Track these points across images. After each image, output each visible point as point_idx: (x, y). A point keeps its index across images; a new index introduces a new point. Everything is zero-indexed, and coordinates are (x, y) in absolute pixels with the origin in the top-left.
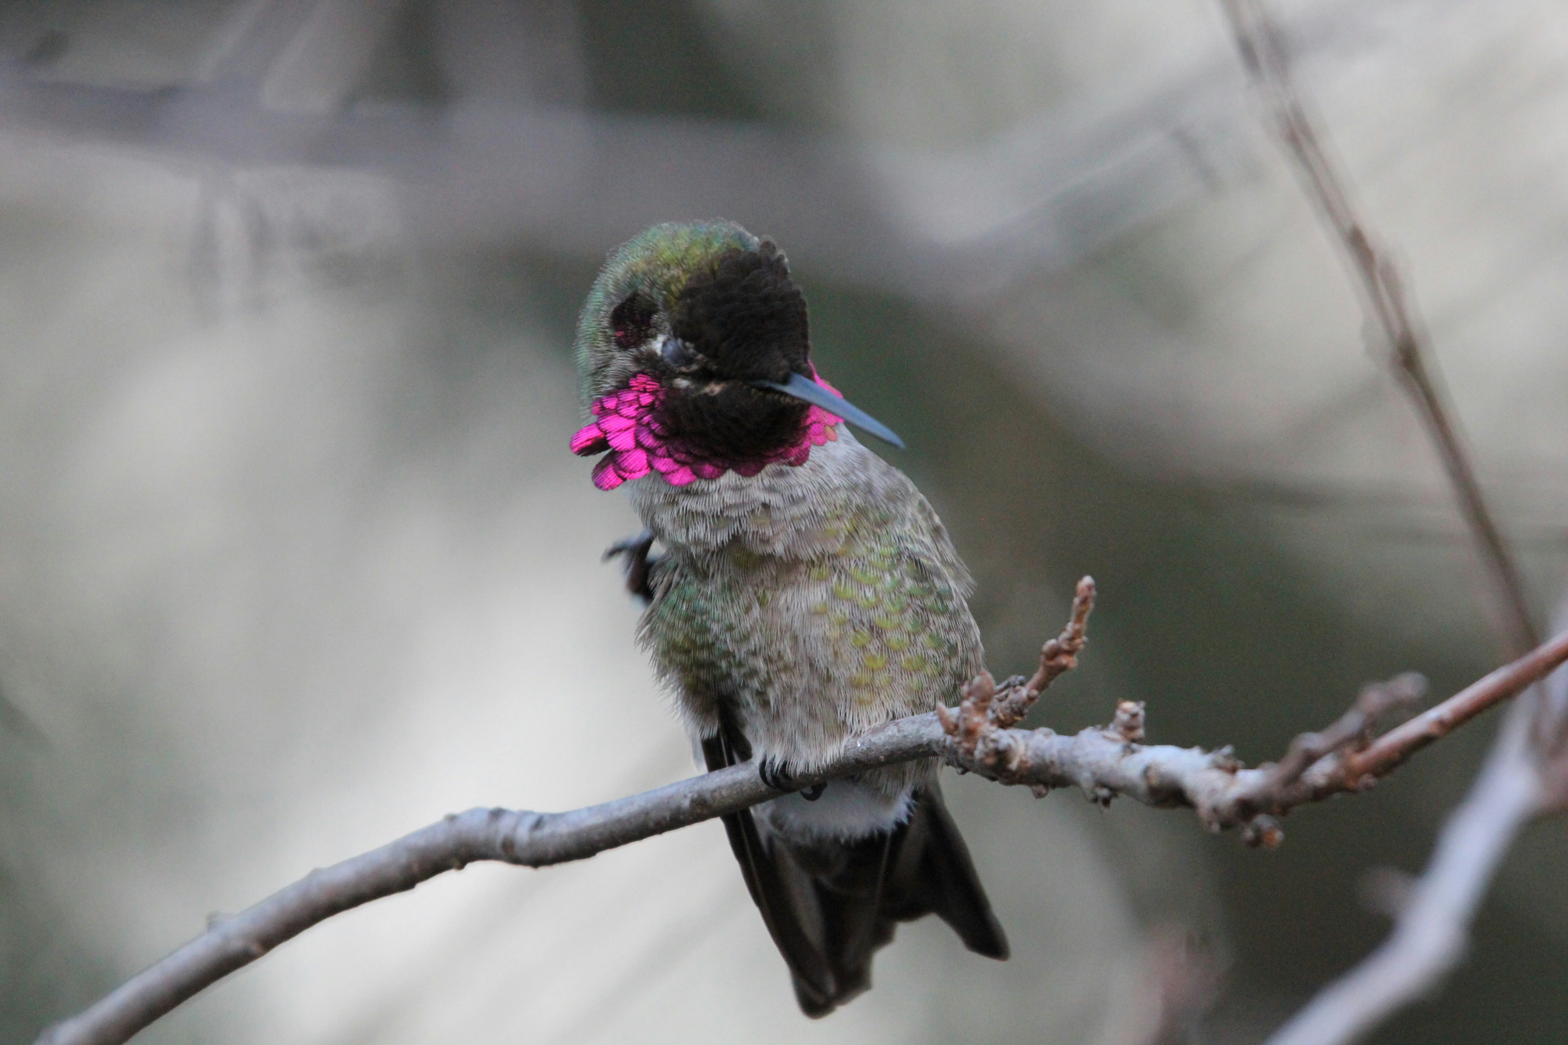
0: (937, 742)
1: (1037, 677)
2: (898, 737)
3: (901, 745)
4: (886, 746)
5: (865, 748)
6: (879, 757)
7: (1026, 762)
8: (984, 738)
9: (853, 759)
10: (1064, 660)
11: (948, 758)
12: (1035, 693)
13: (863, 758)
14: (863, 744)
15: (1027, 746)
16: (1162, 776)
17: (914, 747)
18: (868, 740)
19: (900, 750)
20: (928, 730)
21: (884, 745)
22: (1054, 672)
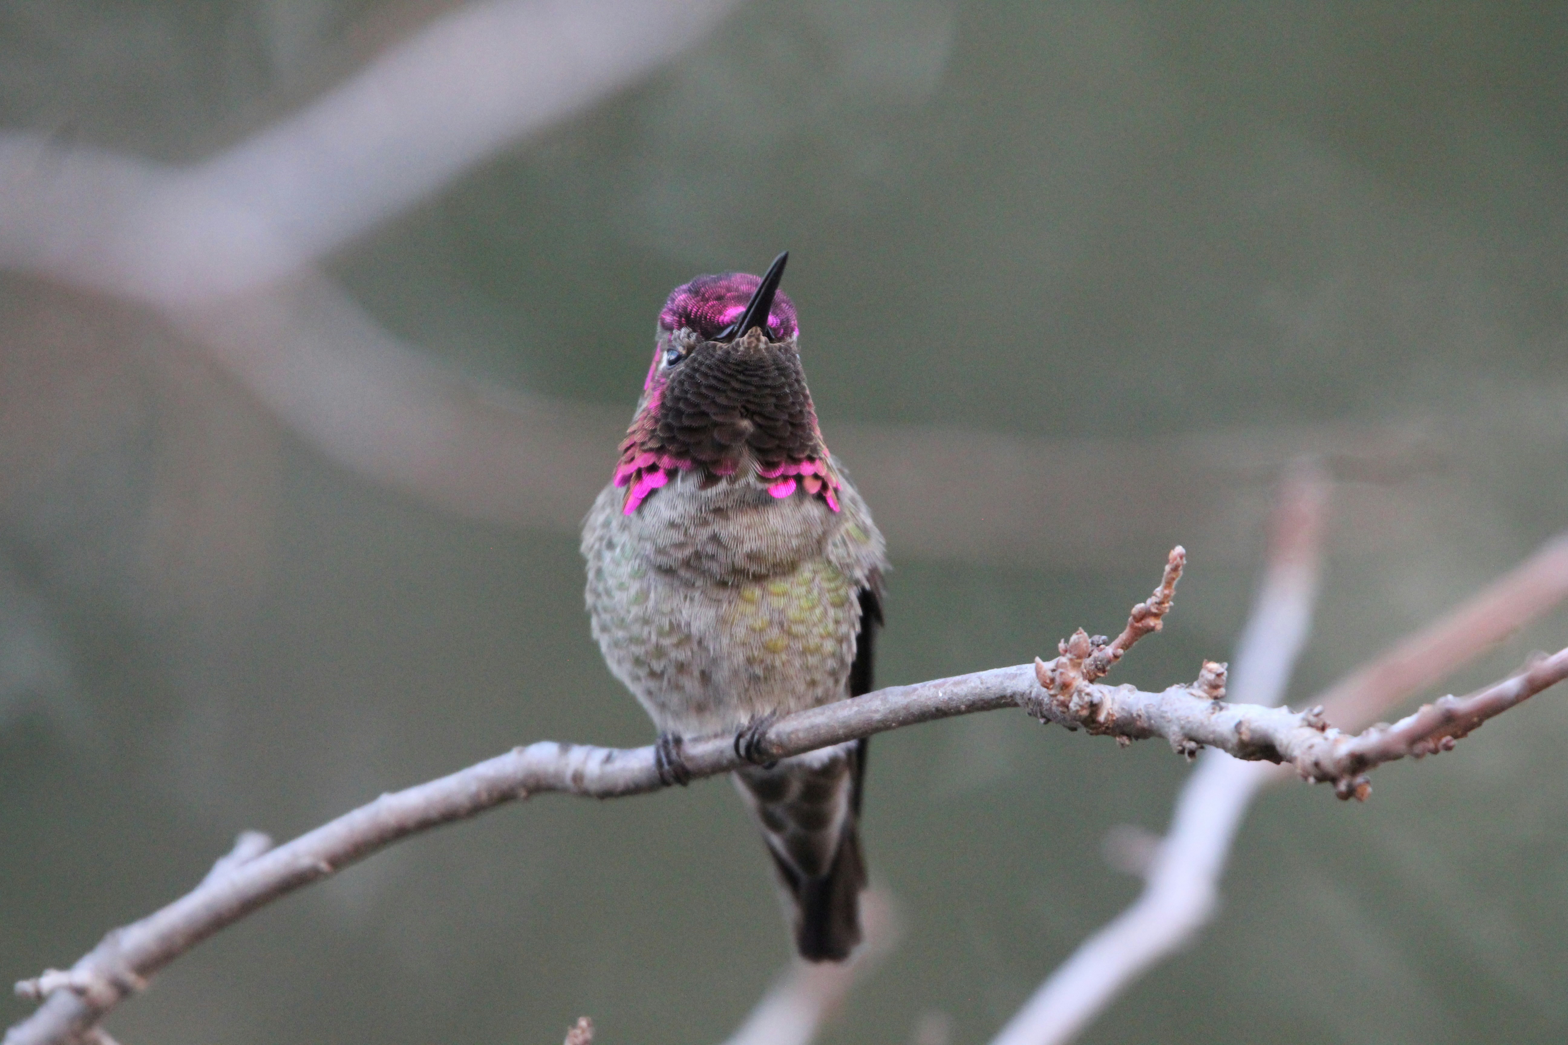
0: (1022, 695)
1: (1123, 636)
2: (981, 688)
3: (983, 696)
4: (968, 696)
5: (946, 698)
6: (960, 706)
7: (1112, 715)
8: (1080, 692)
9: (934, 707)
10: (1152, 622)
11: (1032, 709)
12: (1120, 651)
13: (942, 706)
14: (945, 693)
15: (1113, 700)
16: (1252, 731)
17: (997, 698)
18: (950, 690)
19: (982, 700)
20: (1012, 682)
21: (966, 696)
22: (1140, 633)
